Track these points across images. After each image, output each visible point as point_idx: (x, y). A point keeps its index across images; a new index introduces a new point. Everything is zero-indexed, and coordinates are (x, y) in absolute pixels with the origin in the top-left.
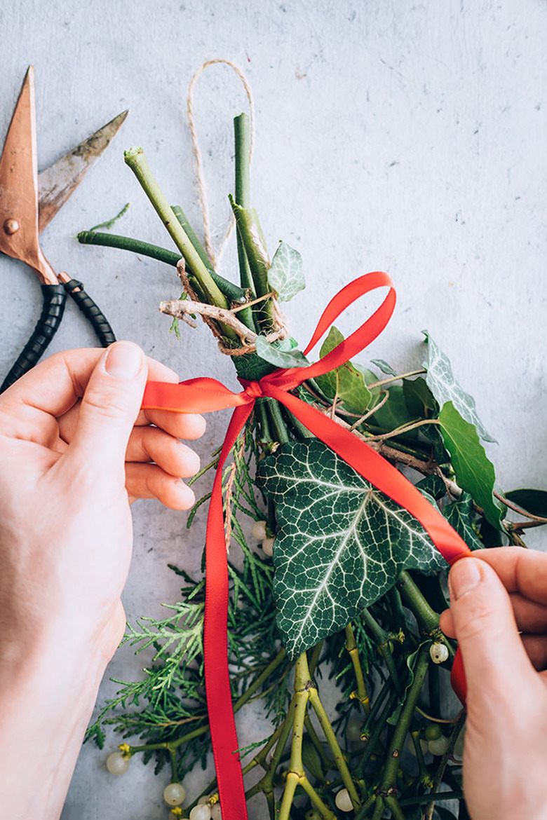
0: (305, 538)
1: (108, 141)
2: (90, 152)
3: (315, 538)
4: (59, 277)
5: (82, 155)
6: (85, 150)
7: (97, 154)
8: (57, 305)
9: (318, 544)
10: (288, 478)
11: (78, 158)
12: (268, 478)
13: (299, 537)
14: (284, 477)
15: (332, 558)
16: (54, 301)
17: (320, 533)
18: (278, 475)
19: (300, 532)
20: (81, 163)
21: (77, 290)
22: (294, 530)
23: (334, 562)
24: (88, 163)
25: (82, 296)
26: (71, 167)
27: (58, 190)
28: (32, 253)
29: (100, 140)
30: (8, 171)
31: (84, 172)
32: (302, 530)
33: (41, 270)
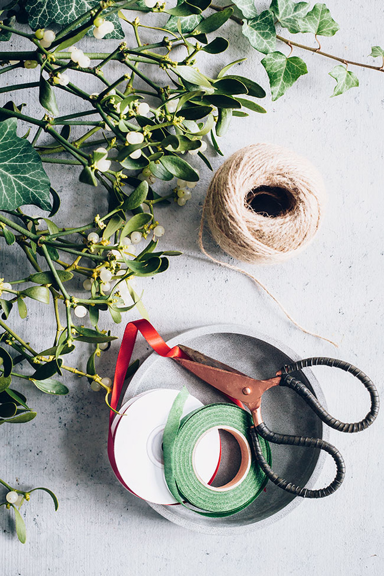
0: (72, 14)
3: (73, 9)
9: (76, 8)
10: (42, 12)
12: (38, 23)
13: (70, 16)
14: (40, 15)
15: (84, 4)
17: (72, 5)
18: (39, 17)
19: (68, 15)
22: (66, 17)
23: (87, 4)
32: (68, 13)
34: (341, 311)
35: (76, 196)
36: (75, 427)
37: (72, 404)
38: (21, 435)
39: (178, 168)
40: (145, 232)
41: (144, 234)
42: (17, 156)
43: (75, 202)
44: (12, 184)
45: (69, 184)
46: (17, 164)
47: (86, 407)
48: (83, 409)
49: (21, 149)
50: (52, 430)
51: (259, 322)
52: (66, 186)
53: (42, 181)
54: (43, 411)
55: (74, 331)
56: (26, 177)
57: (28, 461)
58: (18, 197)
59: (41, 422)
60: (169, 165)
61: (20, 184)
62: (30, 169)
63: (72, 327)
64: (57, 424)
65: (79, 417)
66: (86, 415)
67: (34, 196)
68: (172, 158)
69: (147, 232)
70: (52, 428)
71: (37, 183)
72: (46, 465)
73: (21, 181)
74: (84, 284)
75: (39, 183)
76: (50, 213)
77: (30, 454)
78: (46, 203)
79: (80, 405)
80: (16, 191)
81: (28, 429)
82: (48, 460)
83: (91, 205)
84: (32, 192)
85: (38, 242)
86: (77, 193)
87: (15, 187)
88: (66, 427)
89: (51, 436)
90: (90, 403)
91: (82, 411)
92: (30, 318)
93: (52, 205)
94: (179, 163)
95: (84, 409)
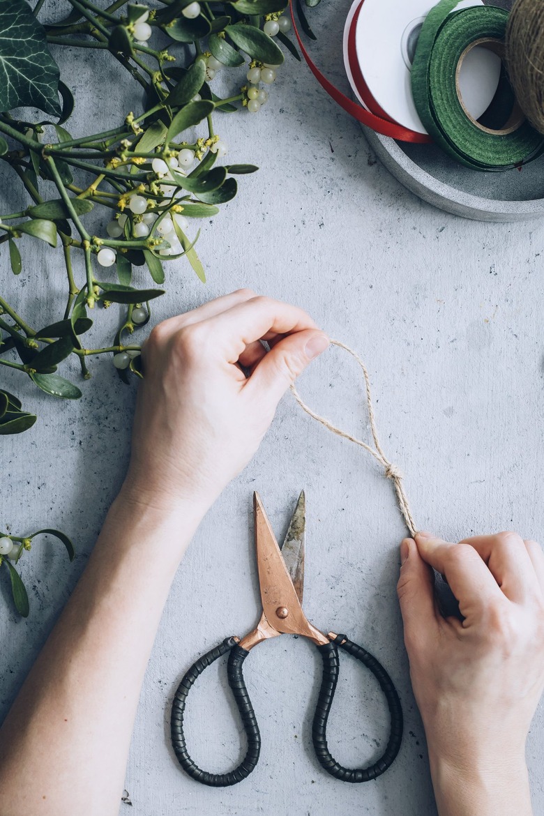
1: (304, 518)
2: (297, 532)
4: (328, 637)
5: (294, 538)
6: (293, 533)
7: (302, 531)
8: (334, 658)
11: (293, 541)
16: (331, 655)
20: (297, 543)
21: (344, 641)
24: (302, 541)
25: (349, 644)
26: (292, 550)
27: (294, 569)
28: (303, 625)
29: (299, 521)
30: (267, 574)
31: (302, 547)
33: (314, 637)
34: (493, 270)
35: (96, 100)
36: (96, 447)
37: (91, 412)
38: (14, 459)
39: (253, 43)
40: (200, 149)
41: (199, 152)
42: (11, 27)
43: (94, 109)
44: (4, 70)
45: (86, 83)
46: (11, 39)
47: (112, 416)
48: (107, 418)
49: (16, 16)
50: (60, 451)
51: (371, 287)
52: (82, 86)
53: (47, 69)
54: (48, 423)
55: (97, 288)
56: (24, 60)
57: (25, 498)
58: (12, 92)
59: (45, 440)
60: (239, 38)
61: (15, 72)
62: (30, 50)
63: (95, 284)
64: (69, 442)
65: (102, 431)
66: (112, 428)
67: (35, 92)
68: (243, 28)
69: (203, 149)
70: (61, 448)
71: (41, 71)
72: (51, 504)
73: (17, 68)
74: (108, 229)
75: (44, 72)
76: (59, 119)
77: (27, 487)
78: (54, 103)
79: (102, 412)
80: (9, 82)
81: (24, 449)
82: (54, 496)
83: (118, 114)
84: (32, 85)
85: (43, 152)
86: (97, 96)
87: (8, 76)
88: (83, 446)
89: (59, 461)
90: (118, 409)
91: (106, 422)
92: (27, 283)
93: (62, 108)
94: (255, 35)
95: (109, 419)
